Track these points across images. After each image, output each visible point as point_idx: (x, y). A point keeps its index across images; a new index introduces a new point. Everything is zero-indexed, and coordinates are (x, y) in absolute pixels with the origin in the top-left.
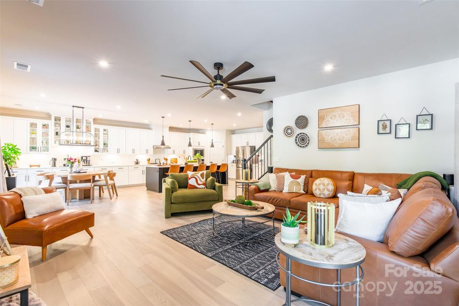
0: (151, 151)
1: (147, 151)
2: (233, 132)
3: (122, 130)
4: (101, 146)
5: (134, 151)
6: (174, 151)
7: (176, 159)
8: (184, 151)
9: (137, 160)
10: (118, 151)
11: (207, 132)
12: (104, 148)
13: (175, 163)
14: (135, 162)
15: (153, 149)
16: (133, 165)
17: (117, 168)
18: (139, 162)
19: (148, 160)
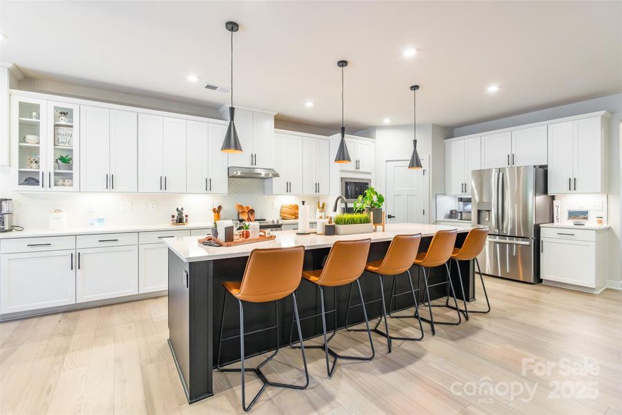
0: (221, 183)
1: (208, 185)
2: (449, 131)
3: (126, 115)
4: (47, 164)
5: (163, 183)
6: (289, 185)
7: (297, 207)
8: (317, 185)
9: (180, 212)
10: (110, 182)
11: (379, 134)
12: (56, 174)
13: (294, 217)
14: (173, 216)
15: (229, 177)
16: (168, 225)
17: (94, 241)
18: (186, 216)
19: (214, 210)
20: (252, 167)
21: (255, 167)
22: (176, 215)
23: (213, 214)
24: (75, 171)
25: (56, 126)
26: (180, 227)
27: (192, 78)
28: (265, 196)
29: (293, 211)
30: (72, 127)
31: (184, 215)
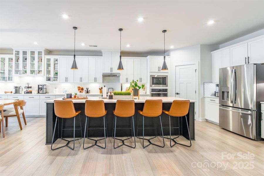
4: (52, 75)
5: (81, 80)
6: (127, 79)
10: (66, 80)
12: (54, 78)
15: (103, 77)
18: (90, 91)
19: (100, 89)
20: (111, 72)
21: (112, 72)
22: (86, 90)
23: (99, 90)
24: (58, 77)
25: (55, 64)
26: (87, 94)
27: (83, 44)
30: (57, 64)
31: (89, 91)
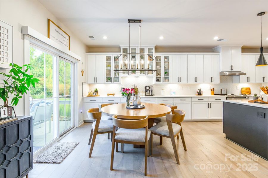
0: (217, 80)
1: (212, 79)
4: (163, 75)
5: (196, 79)
7: (250, 89)
8: (264, 78)
9: (200, 90)
10: (180, 80)
13: (248, 94)
14: (197, 92)
15: (220, 76)
16: (195, 95)
17: (179, 100)
18: (202, 92)
19: (211, 90)
20: (231, 71)
24: (170, 76)
25: (165, 62)
26: (199, 96)
28: (233, 84)
29: (248, 90)
30: (169, 62)
